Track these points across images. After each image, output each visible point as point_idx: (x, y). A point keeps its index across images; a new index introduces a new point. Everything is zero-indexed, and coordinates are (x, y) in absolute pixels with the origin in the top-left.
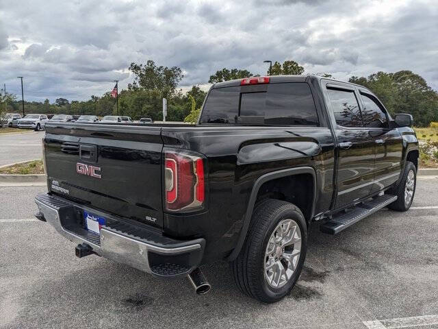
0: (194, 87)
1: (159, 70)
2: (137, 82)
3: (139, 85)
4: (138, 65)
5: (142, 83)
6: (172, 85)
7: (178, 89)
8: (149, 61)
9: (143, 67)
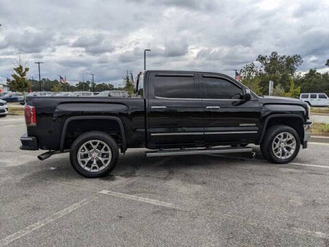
0: (311, 70)
1: (282, 58)
2: (262, 69)
3: (264, 72)
4: (264, 56)
5: (266, 69)
6: (291, 70)
7: (297, 73)
8: (273, 53)
9: (268, 57)
